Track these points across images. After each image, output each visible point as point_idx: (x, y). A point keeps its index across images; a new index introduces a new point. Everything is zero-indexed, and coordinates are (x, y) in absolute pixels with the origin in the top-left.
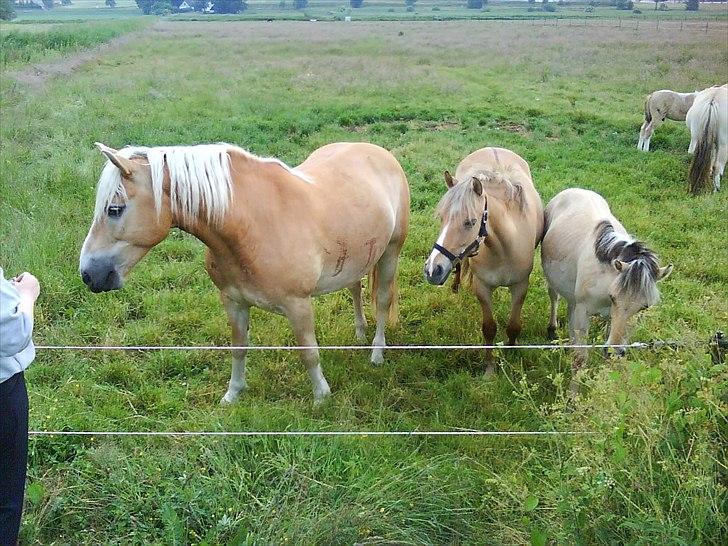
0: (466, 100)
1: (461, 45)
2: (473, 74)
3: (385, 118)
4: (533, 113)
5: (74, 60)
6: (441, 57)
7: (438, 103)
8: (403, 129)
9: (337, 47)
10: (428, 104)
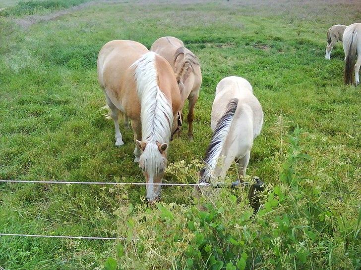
0: (244, 32)
1: (256, 6)
2: (256, 20)
3: (196, 42)
4: (277, 39)
5: (56, 14)
6: (244, 11)
7: (229, 34)
8: (203, 47)
9: (192, 7)
10: (223, 35)
